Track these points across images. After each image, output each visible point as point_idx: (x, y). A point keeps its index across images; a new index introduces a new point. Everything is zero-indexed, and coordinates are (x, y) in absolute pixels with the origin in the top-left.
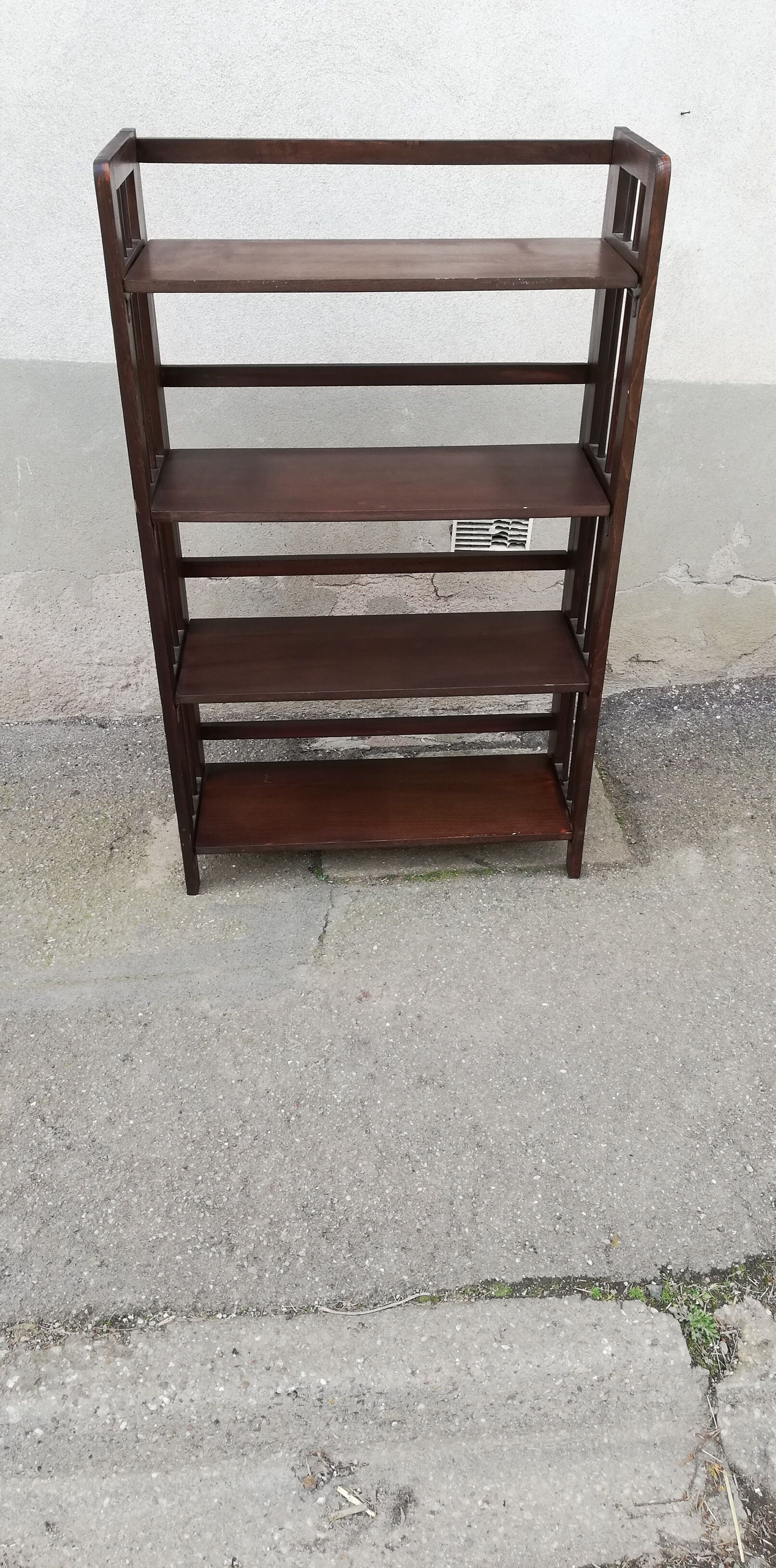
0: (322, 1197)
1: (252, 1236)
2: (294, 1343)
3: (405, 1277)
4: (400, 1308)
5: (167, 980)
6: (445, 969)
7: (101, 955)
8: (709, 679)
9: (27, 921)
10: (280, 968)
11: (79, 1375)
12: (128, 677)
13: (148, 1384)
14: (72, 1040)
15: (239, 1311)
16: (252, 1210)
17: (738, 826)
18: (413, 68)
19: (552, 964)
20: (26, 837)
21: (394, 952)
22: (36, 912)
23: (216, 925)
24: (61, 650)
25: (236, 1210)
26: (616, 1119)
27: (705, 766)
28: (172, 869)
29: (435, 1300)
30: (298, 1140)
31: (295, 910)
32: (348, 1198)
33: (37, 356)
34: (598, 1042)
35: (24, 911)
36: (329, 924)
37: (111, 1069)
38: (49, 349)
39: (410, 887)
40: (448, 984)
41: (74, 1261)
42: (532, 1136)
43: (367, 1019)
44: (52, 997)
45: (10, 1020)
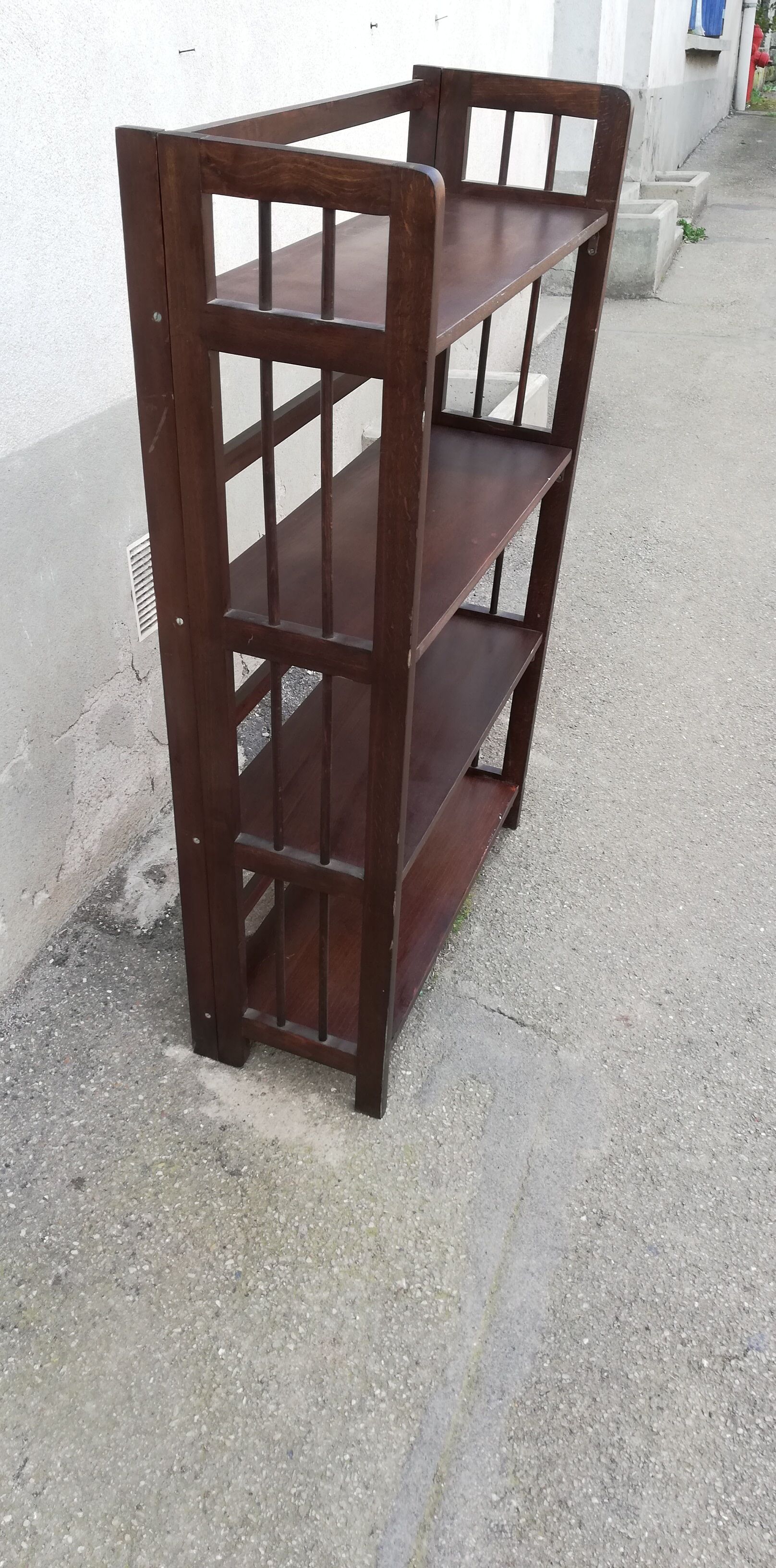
6: (610, 952)
9: (349, 1304)
10: (556, 1072)
19: (632, 883)
20: (146, 1268)
21: (571, 977)
22: (334, 1290)
31: (462, 1031)
35: (325, 1304)
36: (503, 1011)
40: (631, 957)
43: (658, 1029)
44: (519, 1304)
45: (548, 1361)
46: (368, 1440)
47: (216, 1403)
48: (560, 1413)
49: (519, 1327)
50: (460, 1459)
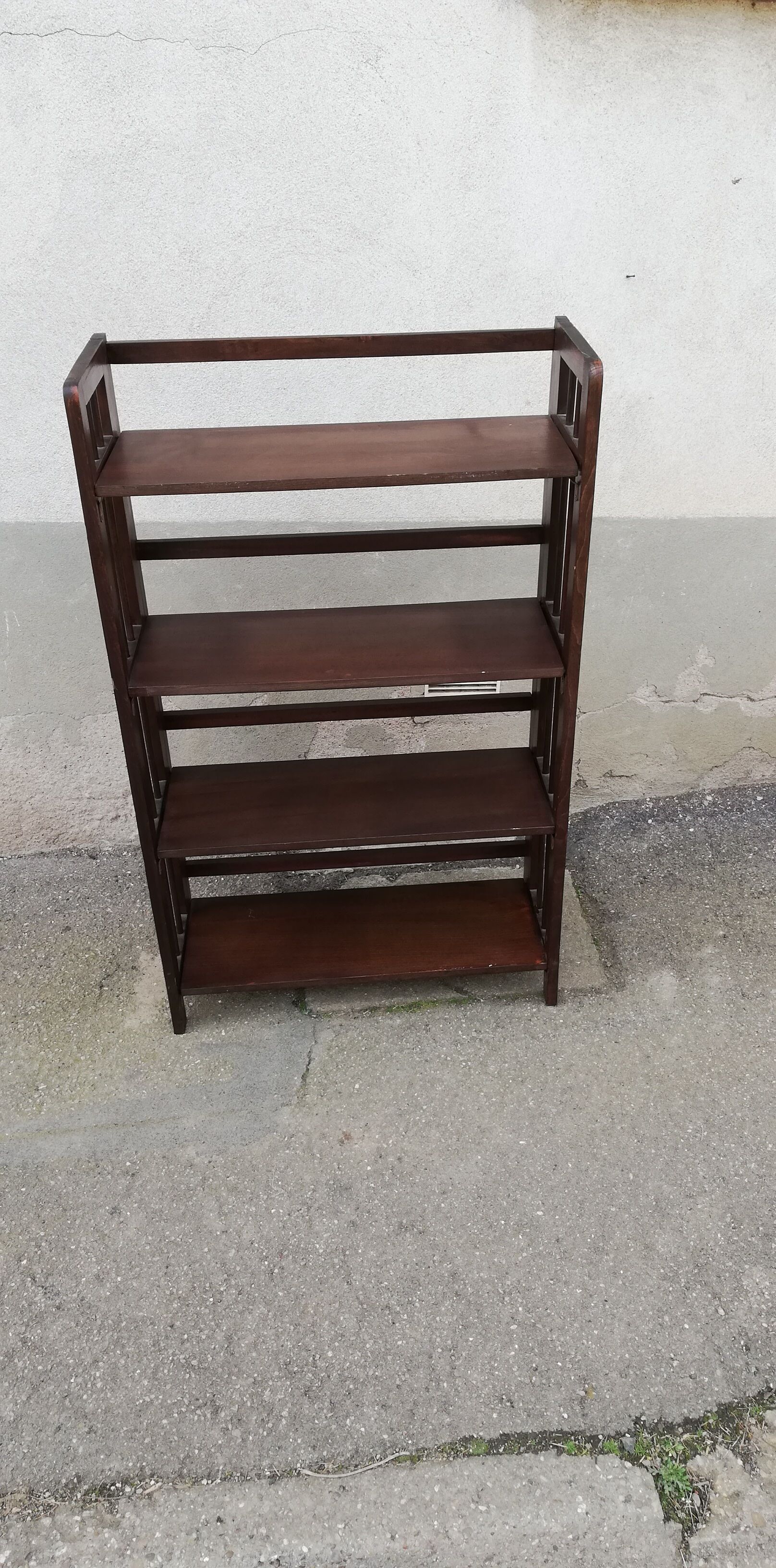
0: (304, 1353)
1: (235, 1396)
2: (276, 1509)
3: (385, 1436)
4: (380, 1469)
5: (155, 1126)
6: (425, 1107)
7: (90, 1101)
8: (683, 791)
9: (19, 1067)
10: (265, 1111)
11: (68, 1548)
12: (118, 809)
13: (135, 1556)
14: (63, 1193)
15: (223, 1476)
16: (236, 1370)
17: (711, 946)
18: (370, 246)
19: (530, 1099)
20: (19, 977)
21: (375, 1090)
22: (27, 1057)
23: (202, 1066)
24: (51, 787)
25: (220, 1370)
26: (592, 1263)
27: (679, 882)
28: (160, 1007)
29: (415, 1459)
30: (280, 1294)
31: (279, 1047)
32: (330, 1354)
33: (21, 518)
34: (573, 1181)
35: (16, 1056)
36: (312, 1062)
37: (99, 1223)
38: (33, 512)
39: (391, 1019)
40: (427, 1124)
41: (63, 1428)
42: (509, 1283)
43: (349, 1162)
44: (43, 1147)
45: (2, 1173)
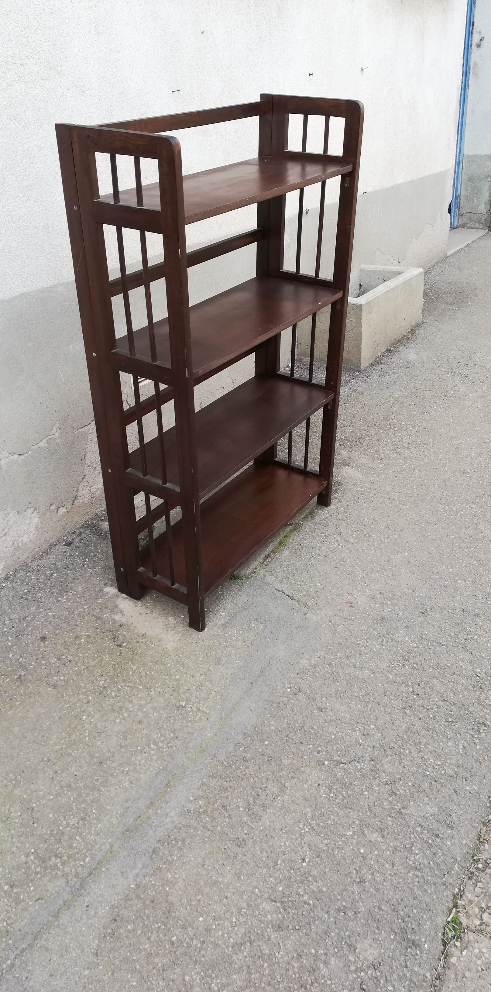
1: (481, 713)
5: (269, 668)
6: (356, 571)
7: (220, 687)
10: (302, 623)
19: (383, 539)
20: (62, 678)
22: (148, 701)
23: (241, 632)
30: (431, 670)
31: (259, 598)
32: (479, 670)
35: (141, 706)
36: (284, 592)
37: (324, 719)
39: (282, 554)
40: (367, 575)
43: (367, 610)
44: (239, 722)
45: (243, 748)
46: (140, 764)
47: (73, 737)
48: (240, 771)
49: (234, 731)
50: (182, 780)
